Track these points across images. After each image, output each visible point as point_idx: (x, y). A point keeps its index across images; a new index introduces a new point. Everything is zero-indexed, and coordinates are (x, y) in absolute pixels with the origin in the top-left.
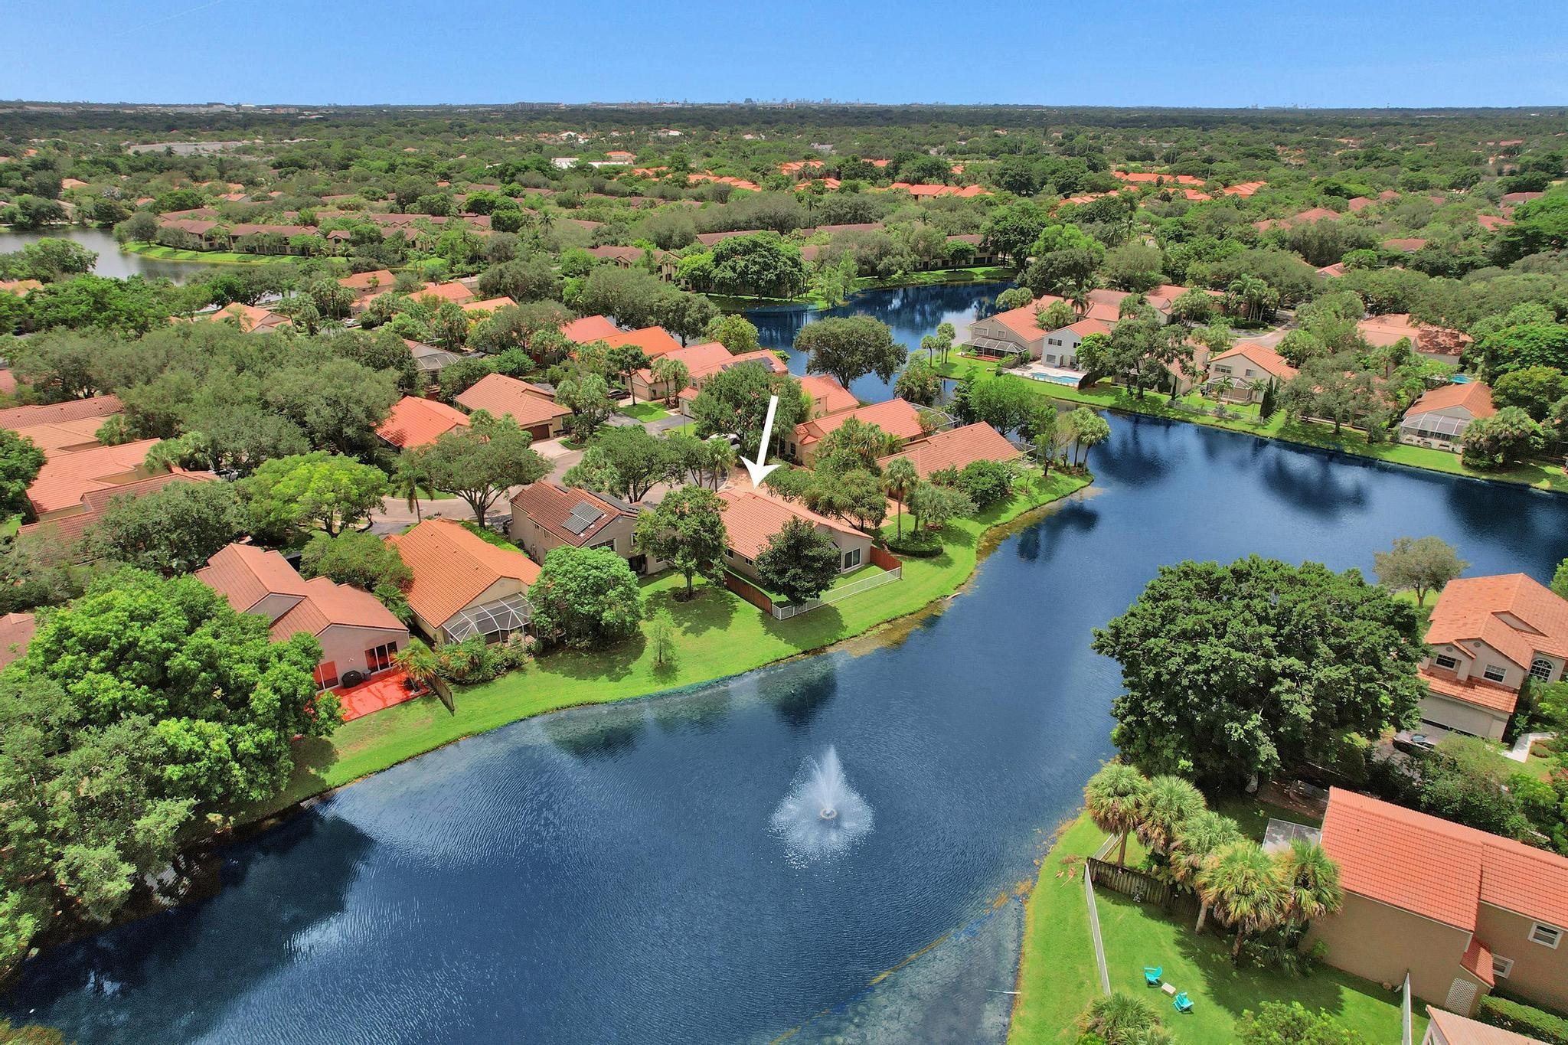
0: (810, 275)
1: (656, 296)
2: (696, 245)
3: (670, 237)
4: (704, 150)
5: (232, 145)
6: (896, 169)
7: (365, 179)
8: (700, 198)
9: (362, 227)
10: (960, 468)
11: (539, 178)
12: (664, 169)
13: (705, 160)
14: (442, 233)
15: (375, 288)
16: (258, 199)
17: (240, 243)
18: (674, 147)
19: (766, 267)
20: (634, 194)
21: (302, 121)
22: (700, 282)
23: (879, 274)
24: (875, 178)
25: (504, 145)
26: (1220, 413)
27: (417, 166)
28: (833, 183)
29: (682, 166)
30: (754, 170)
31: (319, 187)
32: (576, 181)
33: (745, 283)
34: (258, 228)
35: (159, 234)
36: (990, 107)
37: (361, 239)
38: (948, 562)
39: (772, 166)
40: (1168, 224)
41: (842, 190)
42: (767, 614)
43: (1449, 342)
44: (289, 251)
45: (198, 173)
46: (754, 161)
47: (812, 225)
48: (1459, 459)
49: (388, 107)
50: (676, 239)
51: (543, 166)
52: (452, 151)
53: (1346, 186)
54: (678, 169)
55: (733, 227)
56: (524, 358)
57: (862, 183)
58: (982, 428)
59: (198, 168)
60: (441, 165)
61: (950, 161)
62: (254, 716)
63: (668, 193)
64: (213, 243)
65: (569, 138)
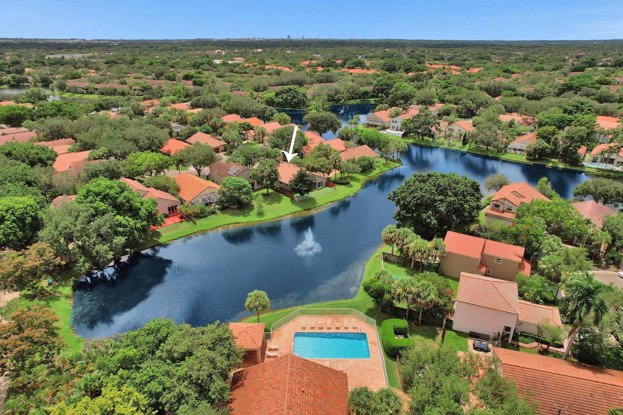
0: (310, 101)
1: (255, 107)
2: (268, 90)
3: (259, 88)
4: (271, 57)
5: (86, 55)
6: (345, 64)
7: (142, 68)
8: (270, 74)
9: (144, 85)
10: (357, 159)
11: (208, 67)
12: (256, 64)
13: (272, 60)
14: (174, 87)
15: (152, 105)
16: (102, 75)
17: (98, 91)
18: (259, 55)
19: (294, 97)
20: (245, 73)
21: (112, 46)
22: (270, 102)
23: (335, 100)
24: (336, 67)
25: (193, 55)
26: (449, 144)
27: (161, 63)
28: (320, 69)
29: (263, 62)
30: (291, 64)
31: (125, 71)
32: (223, 68)
33: (286, 103)
34: (105, 85)
35: (67, 88)
36: (384, 40)
37: (144, 89)
38: (351, 186)
39: (297, 62)
40: (443, 83)
41: (323, 71)
42: (293, 199)
43: (531, 121)
44: (117, 94)
45: (77, 66)
46: (290, 61)
47: (311, 83)
48: (525, 157)
49: (144, 40)
50: (261, 88)
51: (210, 63)
52: (173, 58)
53: (512, 69)
54: (261, 64)
55: (282, 84)
56: (209, 127)
57: (331, 68)
58: (365, 147)
59: (76, 64)
60: (171, 63)
61: (366, 61)
62: (140, 218)
63: (258, 72)
64: (88, 91)
65: (218, 52)
